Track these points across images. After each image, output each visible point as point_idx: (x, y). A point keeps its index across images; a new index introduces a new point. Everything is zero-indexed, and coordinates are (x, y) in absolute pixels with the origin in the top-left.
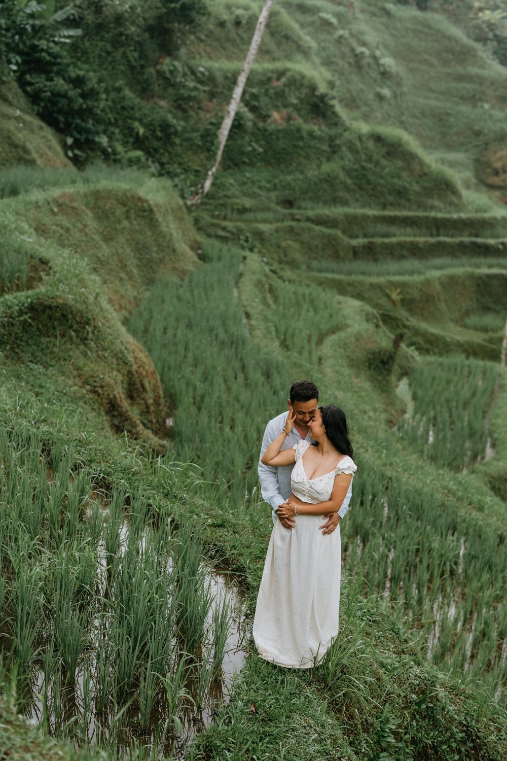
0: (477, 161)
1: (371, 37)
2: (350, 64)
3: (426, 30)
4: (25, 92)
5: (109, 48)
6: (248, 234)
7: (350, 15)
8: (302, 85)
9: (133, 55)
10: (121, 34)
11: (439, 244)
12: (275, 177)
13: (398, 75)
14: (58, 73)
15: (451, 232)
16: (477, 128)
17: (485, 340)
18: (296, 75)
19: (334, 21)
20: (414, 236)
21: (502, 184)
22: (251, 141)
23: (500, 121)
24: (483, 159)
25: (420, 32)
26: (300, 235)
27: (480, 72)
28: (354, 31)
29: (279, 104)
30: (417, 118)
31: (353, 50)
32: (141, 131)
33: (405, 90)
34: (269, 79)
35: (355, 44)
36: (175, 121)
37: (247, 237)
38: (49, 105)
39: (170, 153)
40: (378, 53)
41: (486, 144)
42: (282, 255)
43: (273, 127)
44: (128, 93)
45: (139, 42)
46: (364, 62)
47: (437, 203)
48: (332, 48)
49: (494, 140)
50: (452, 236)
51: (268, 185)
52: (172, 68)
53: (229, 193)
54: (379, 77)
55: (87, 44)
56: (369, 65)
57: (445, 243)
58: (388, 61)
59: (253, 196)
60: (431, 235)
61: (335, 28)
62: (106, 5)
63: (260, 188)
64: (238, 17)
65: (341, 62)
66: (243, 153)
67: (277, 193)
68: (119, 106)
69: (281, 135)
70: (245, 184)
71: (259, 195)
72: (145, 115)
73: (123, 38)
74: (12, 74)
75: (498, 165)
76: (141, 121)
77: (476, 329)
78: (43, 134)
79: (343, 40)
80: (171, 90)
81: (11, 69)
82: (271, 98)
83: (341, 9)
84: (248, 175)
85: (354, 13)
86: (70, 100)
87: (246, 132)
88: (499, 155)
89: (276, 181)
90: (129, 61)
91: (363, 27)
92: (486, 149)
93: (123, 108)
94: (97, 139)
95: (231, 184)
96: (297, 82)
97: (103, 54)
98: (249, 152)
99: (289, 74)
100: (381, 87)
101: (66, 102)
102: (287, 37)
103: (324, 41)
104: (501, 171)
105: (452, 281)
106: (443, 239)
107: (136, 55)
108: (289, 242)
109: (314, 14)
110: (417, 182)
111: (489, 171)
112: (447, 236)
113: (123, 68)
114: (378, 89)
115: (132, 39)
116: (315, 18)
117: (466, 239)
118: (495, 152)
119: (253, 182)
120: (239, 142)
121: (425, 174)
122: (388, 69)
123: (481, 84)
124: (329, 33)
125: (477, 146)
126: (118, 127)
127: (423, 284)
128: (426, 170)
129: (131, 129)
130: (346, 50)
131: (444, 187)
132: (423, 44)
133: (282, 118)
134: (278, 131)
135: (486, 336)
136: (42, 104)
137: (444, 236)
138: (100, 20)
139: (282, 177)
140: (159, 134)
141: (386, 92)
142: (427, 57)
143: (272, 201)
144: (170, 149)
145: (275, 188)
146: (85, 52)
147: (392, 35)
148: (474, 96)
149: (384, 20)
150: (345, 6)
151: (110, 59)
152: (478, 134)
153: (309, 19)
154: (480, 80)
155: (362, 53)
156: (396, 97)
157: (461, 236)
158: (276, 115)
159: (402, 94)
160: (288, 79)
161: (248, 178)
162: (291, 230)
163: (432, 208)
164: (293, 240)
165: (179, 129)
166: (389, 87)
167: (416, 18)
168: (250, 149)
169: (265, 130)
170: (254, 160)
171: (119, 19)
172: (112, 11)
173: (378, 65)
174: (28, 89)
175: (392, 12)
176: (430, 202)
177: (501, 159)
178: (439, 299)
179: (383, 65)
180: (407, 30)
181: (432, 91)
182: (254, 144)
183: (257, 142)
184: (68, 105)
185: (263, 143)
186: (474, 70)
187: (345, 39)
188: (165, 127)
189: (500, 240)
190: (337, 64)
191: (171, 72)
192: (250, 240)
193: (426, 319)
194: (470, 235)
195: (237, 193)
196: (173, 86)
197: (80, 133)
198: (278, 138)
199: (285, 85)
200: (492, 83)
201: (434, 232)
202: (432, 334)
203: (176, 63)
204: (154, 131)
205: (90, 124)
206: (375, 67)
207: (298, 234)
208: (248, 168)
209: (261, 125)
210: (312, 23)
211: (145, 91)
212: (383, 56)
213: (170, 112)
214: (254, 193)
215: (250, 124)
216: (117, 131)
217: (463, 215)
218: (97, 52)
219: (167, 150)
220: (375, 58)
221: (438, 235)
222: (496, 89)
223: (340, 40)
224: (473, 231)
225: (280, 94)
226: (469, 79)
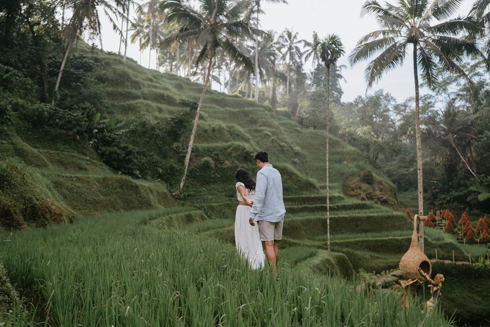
0: (343, 185)
1: (289, 139)
2: (278, 150)
3: (317, 136)
4: (97, 153)
5: (148, 140)
6: (205, 207)
7: (278, 132)
8: (239, 149)
9: (159, 143)
10: (154, 134)
11: (304, 207)
12: (226, 187)
13: (303, 154)
14: (116, 146)
15: (311, 203)
16: (342, 171)
17: (323, 244)
18: (236, 146)
19: (270, 134)
20: (292, 205)
21: (356, 194)
22: (214, 173)
23: (352, 167)
24: (346, 184)
25: (314, 137)
26: (232, 207)
27: (342, 150)
28: (280, 138)
29: (229, 158)
30: (315, 171)
31: (280, 144)
32: (161, 171)
33: (308, 160)
34: (225, 149)
35: (280, 142)
36: (176, 166)
37: (205, 209)
38: (108, 157)
39: (175, 179)
40: (292, 146)
41: (347, 178)
42: (222, 215)
43: (225, 166)
44: (156, 157)
45: (163, 137)
46: (285, 149)
47: (305, 192)
48: (269, 144)
49: (350, 176)
50: (312, 204)
51: (222, 190)
52: (177, 146)
53: (202, 194)
54: (294, 155)
55: (138, 139)
56: (288, 150)
57: (307, 207)
58: (297, 148)
59: (214, 194)
60: (301, 205)
61: (271, 137)
62: (148, 124)
63: (218, 191)
64: (213, 127)
65: (273, 149)
66: (210, 178)
67: (226, 193)
68: (151, 162)
69: (229, 170)
70: (211, 190)
71: (217, 194)
72: (163, 165)
73: (155, 135)
74: (91, 145)
75: (353, 186)
76: (161, 168)
77: (319, 240)
78: (102, 167)
79: (274, 141)
80: (177, 155)
81: (90, 144)
82: (225, 156)
83: (274, 129)
84: (212, 186)
85: (281, 131)
86: (118, 155)
87: (212, 169)
88: (353, 182)
89: (226, 188)
90: (158, 145)
91: (285, 136)
92: (347, 180)
93: (153, 162)
94: (134, 172)
95: (204, 191)
96: (237, 149)
97: (145, 143)
98: (213, 178)
99: (233, 146)
100: (295, 158)
101: (116, 156)
102: (238, 135)
103: (265, 142)
104: (355, 188)
105: (308, 221)
106: (306, 205)
107: (161, 142)
108: (227, 210)
109: (261, 132)
110: (295, 184)
111: (349, 189)
112: (310, 204)
113: (155, 147)
114: (293, 160)
115: (159, 136)
116: (262, 134)
117: (318, 205)
118: (351, 181)
119: (215, 189)
120: (208, 173)
121: (299, 181)
122: (297, 151)
123: (343, 155)
124: (268, 138)
125: (343, 179)
126: (151, 170)
127: (290, 222)
128: (300, 179)
129: (156, 171)
130: (276, 145)
131: (309, 185)
132: (315, 142)
133: (230, 163)
134: (227, 168)
135: (323, 243)
136: (105, 157)
137: (307, 204)
138: (145, 130)
139: (229, 187)
140: (169, 171)
141: (296, 160)
142: (317, 146)
143: (223, 196)
144: (175, 178)
145: (225, 191)
146: (137, 143)
147: (300, 139)
148: (340, 160)
149: (297, 134)
150: (275, 128)
151: (148, 144)
152: (343, 174)
153: (259, 134)
154: (343, 153)
155: (283, 145)
156: (303, 163)
157: (316, 204)
158: (227, 162)
159: (306, 162)
160: (233, 148)
161: (212, 188)
162: (228, 205)
163: (302, 194)
164: (229, 209)
165: (178, 169)
166: (298, 159)
167: (311, 132)
168: (214, 176)
169: (222, 168)
170: (217, 181)
171: (153, 129)
172: (150, 126)
173: (293, 150)
174: (99, 151)
175: (300, 131)
176: (302, 192)
177: (354, 183)
178: (301, 229)
179: (295, 150)
180: (308, 137)
181: (321, 160)
182: (216, 174)
183: (218, 173)
184: (117, 157)
185: (220, 173)
186: (340, 150)
187: (276, 141)
188: (172, 168)
189: (336, 204)
190: (272, 150)
191: (177, 148)
192: (206, 210)
193: (293, 238)
194: (321, 203)
195: (206, 194)
196: (179, 153)
197: (125, 170)
198: (227, 171)
199: (232, 150)
200: (348, 154)
201: (303, 203)
202: (293, 243)
203: (178, 144)
204: (167, 171)
205: (130, 166)
206: (291, 151)
207: (231, 206)
208: (213, 184)
209: (219, 166)
210: (261, 136)
211: (165, 156)
212: (296, 146)
213: (176, 163)
214: (215, 193)
215: (213, 166)
216: (150, 172)
217: (317, 196)
218: (143, 142)
219: (173, 178)
220: (292, 148)
221: (304, 204)
222: (350, 156)
223: (273, 141)
224: (323, 202)
225: (230, 154)
226: (338, 153)
